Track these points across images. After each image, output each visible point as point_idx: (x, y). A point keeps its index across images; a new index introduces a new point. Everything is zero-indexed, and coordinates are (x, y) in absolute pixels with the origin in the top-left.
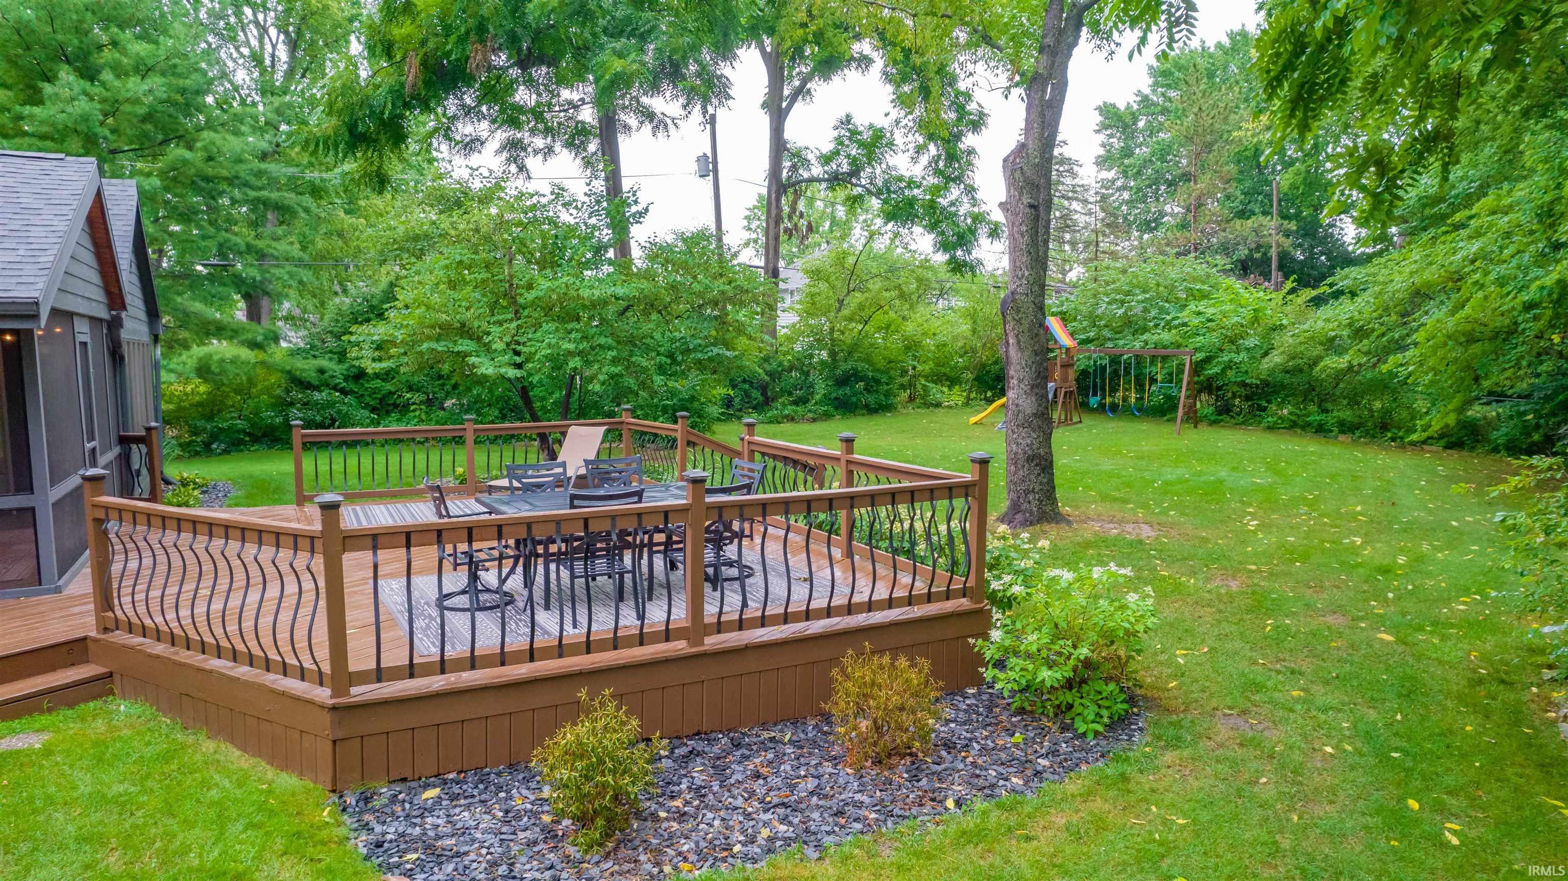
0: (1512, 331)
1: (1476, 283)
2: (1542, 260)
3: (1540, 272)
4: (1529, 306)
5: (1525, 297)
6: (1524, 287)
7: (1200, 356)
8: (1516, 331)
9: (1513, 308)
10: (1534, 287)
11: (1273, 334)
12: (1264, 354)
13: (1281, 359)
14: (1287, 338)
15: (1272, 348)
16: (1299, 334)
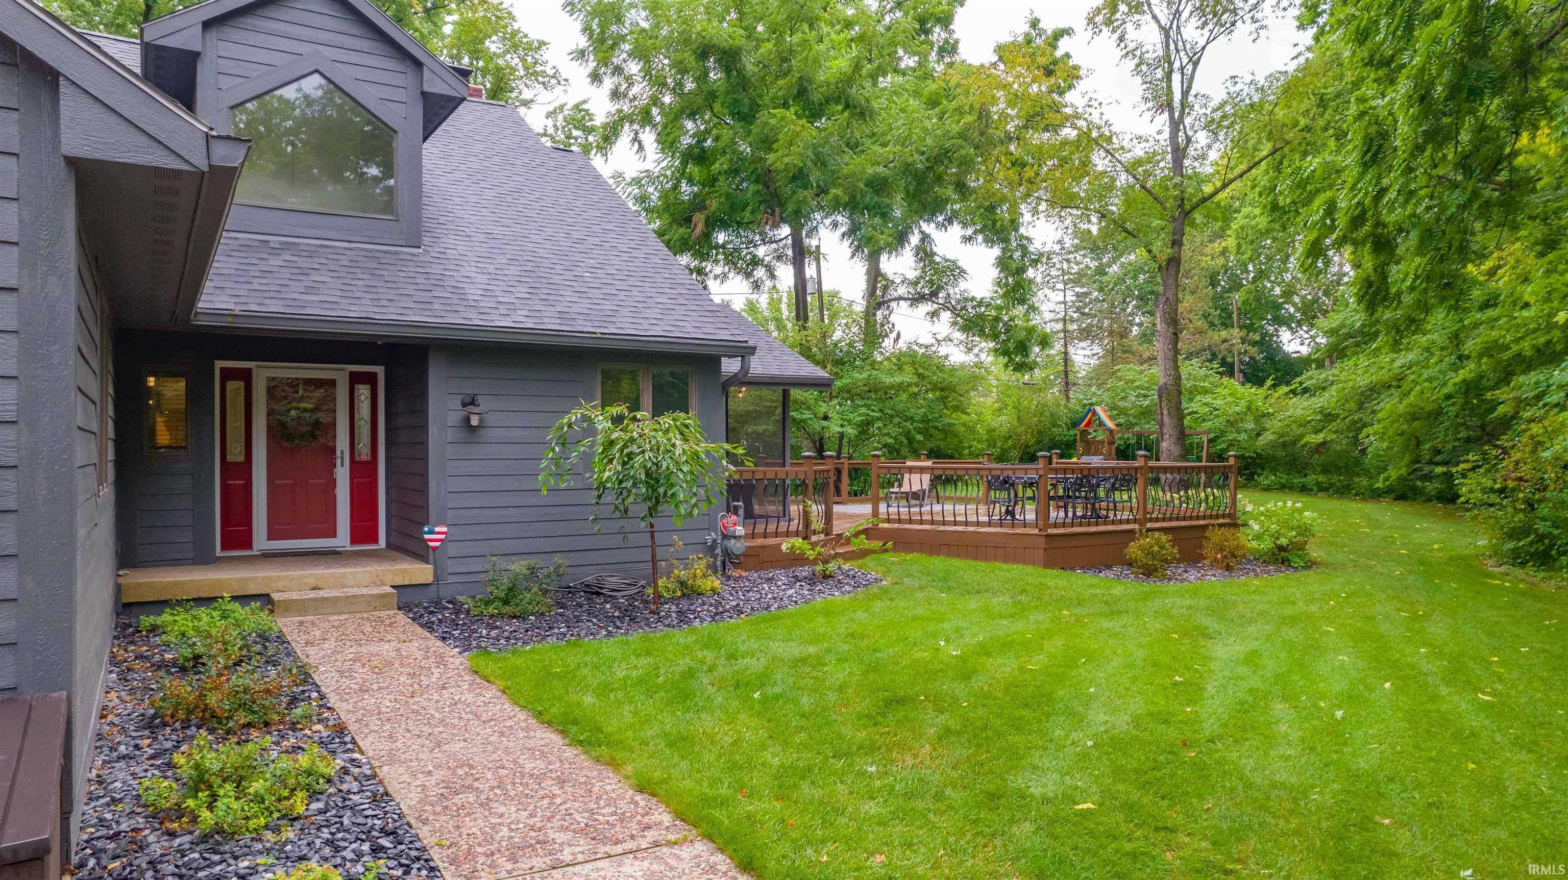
0: (1438, 413)
1: (1413, 381)
2: (1455, 368)
3: (1453, 375)
4: (1448, 397)
5: (1446, 390)
6: (1445, 384)
8: (1441, 413)
9: (1438, 399)
10: (1450, 384)
11: (1264, 420)
12: (1259, 435)
13: (1271, 437)
14: (1275, 422)
15: (1265, 430)
16: (1284, 419)
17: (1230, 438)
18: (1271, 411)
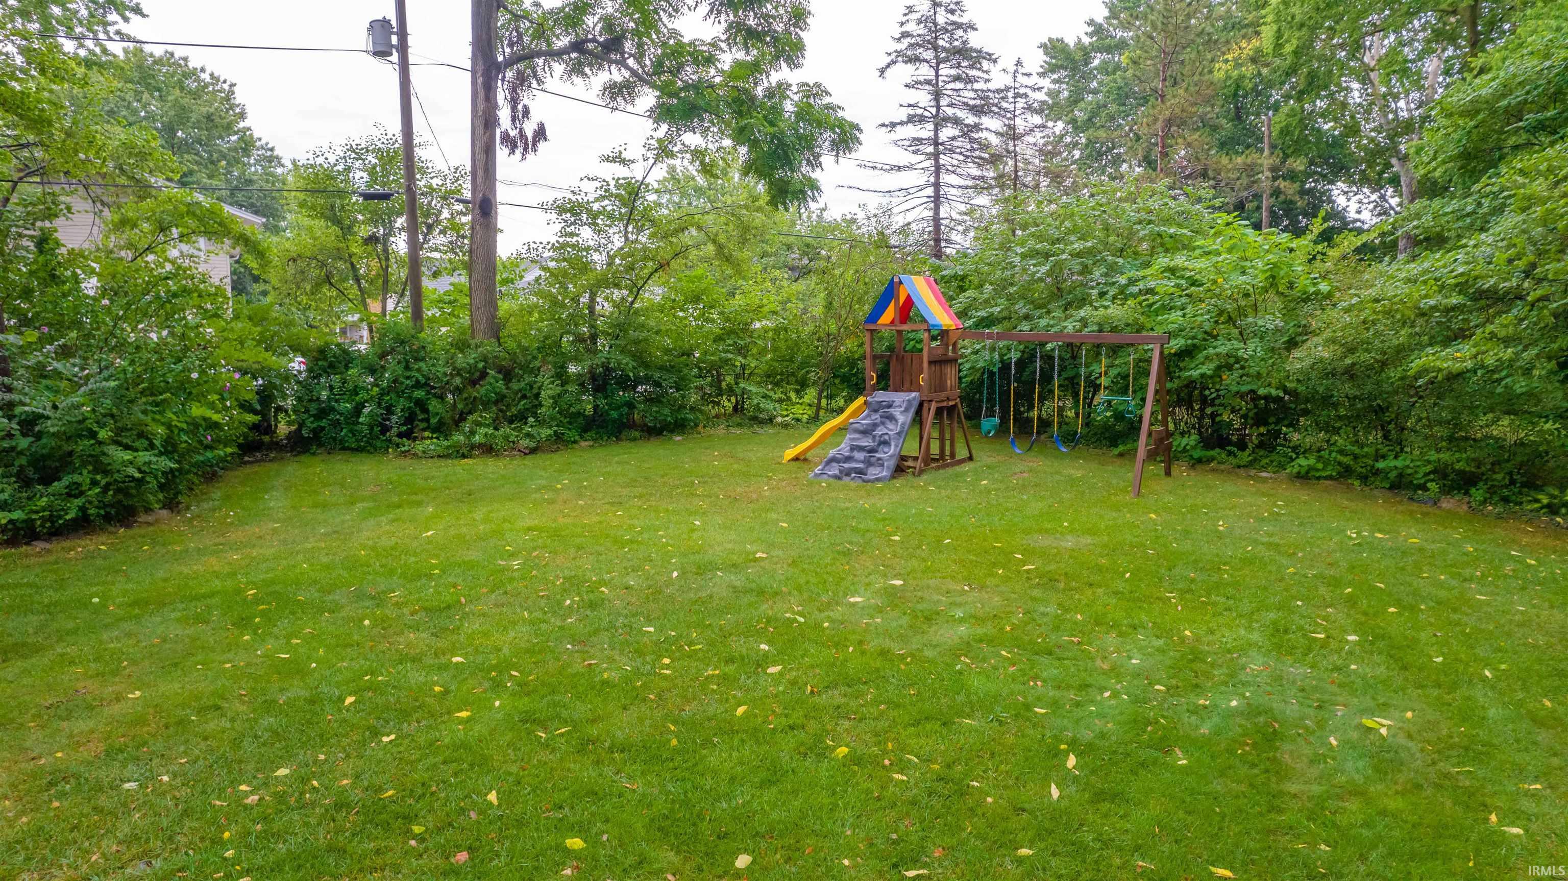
7: (1175, 345)
11: (1307, 308)
12: (1292, 344)
13: (1325, 353)
14: (1334, 314)
15: (1306, 331)
16: (1359, 307)
17: (1223, 350)
18: (1324, 287)
